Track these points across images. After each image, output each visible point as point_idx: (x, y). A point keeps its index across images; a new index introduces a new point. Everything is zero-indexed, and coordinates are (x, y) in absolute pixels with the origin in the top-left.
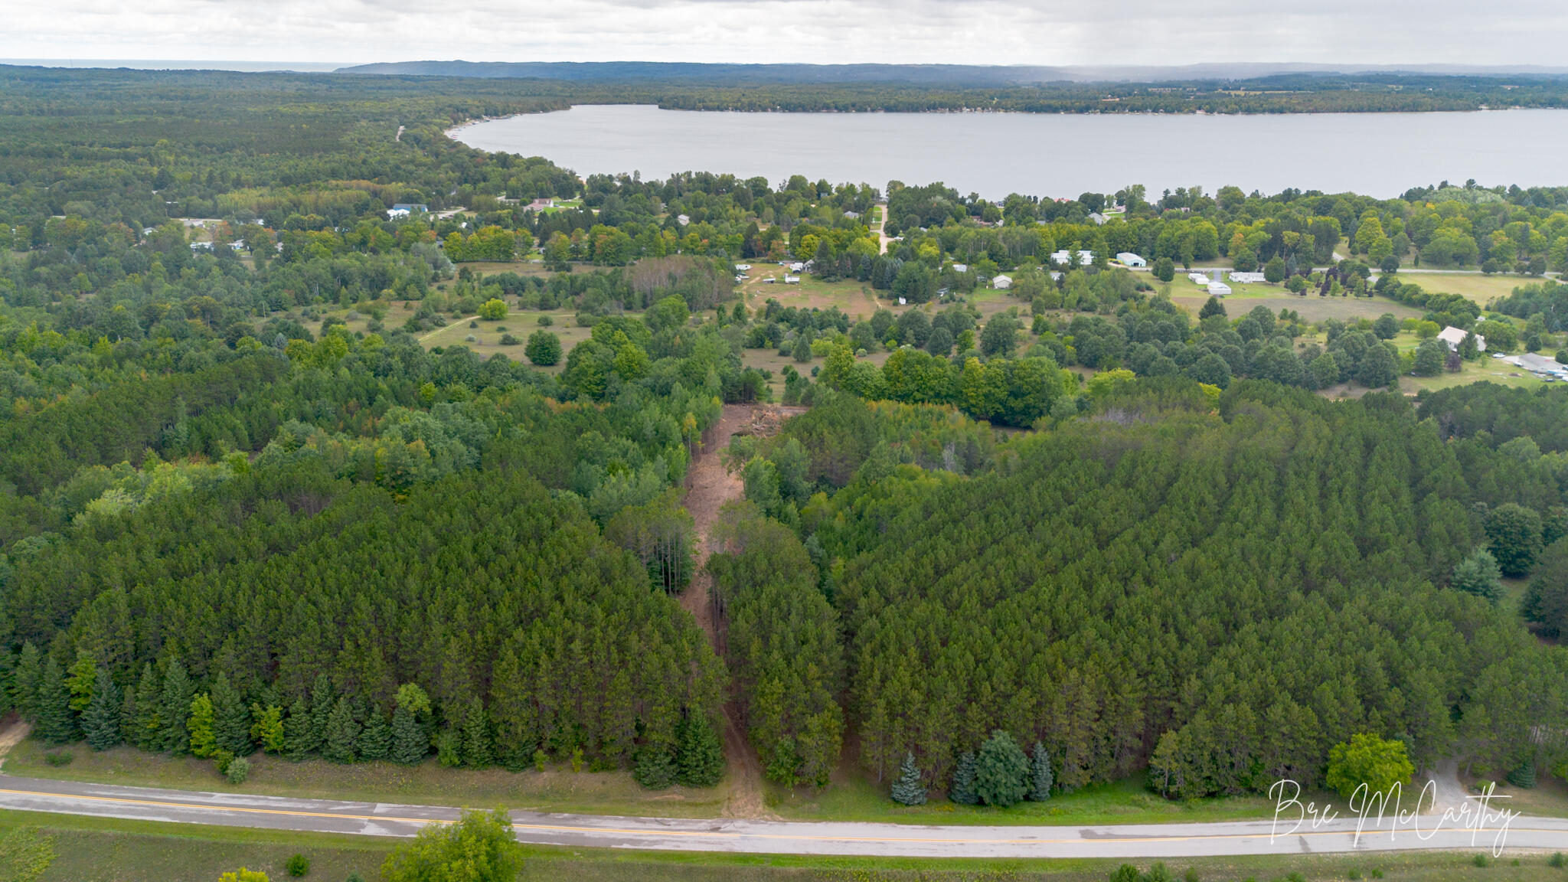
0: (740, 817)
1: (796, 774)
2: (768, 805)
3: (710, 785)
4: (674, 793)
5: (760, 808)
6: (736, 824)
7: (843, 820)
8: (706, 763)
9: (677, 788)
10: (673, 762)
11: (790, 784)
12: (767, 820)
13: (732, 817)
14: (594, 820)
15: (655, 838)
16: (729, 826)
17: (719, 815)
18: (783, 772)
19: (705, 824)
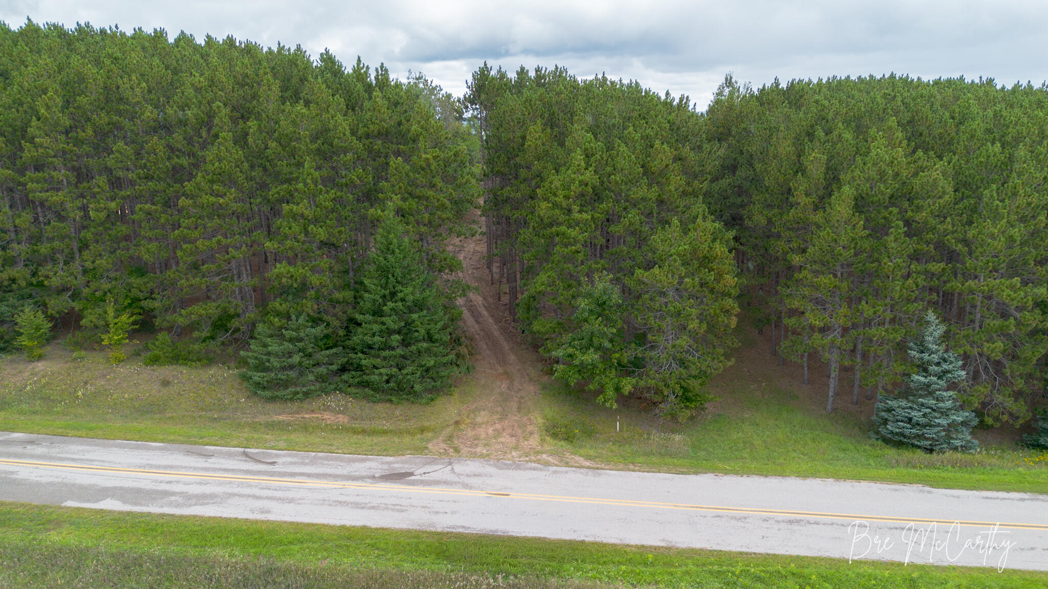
0: (474, 456)
1: (625, 370)
2: (555, 436)
3: (416, 395)
4: (327, 409)
5: (534, 441)
6: (458, 468)
7: (763, 473)
8: (405, 343)
9: (332, 400)
10: (328, 342)
11: (610, 393)
12: (547, 464)
13: (454, 452)
14: (76, 449)
15: (208, 490)
16: (440, 471)
17: (420, 450)
18: (591, 357)
19: (376, 464)
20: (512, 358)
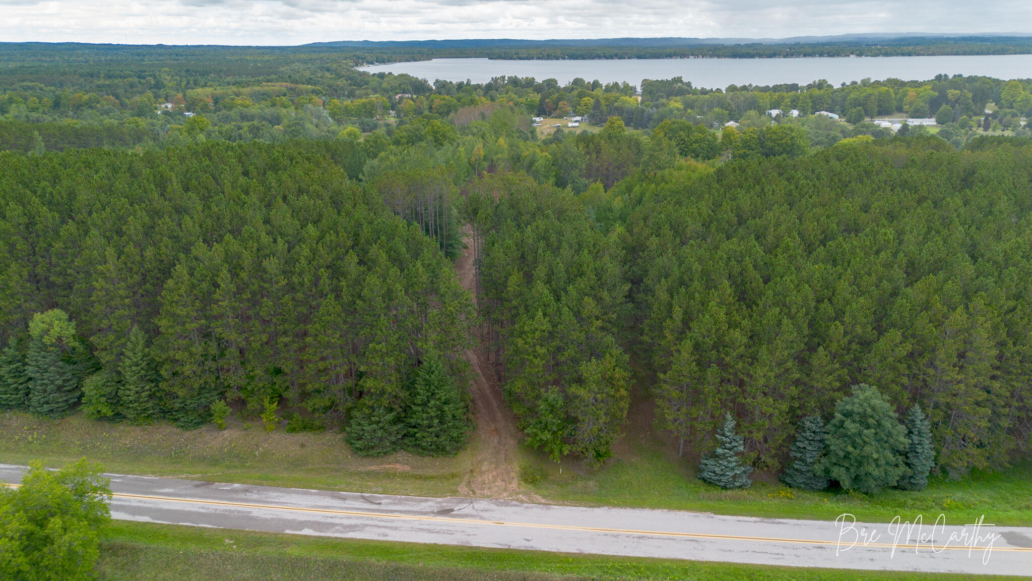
0: (484, 497)
1: (565, 441)
2: (526, 481)
3: (448, 453)
4: (397, 462)
5: (514, 485)
6: (476, 506)
7: (633, 506)
9: (401, 455)
10: (397, 420)
11: (557, 453)
12: (522, 502)
13: (472, 496)
14: (273, 495)
15: (353, 522)
16: (466, 508)
17: (454, 493)
18: (546, 436)
19: (432, 504)
20: (499, 415)
